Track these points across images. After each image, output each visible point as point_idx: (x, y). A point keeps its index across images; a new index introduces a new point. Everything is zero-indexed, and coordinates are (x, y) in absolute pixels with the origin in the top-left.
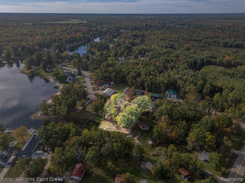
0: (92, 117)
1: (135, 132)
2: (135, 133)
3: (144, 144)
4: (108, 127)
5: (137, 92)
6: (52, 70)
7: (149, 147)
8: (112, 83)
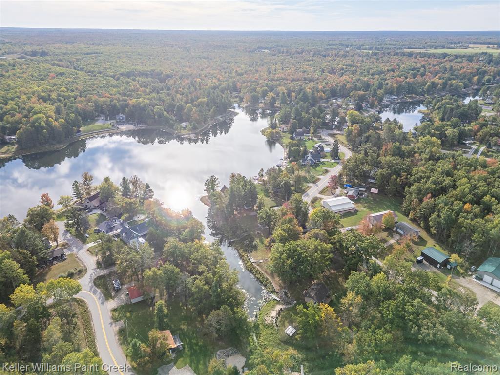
0: (258, 233)
1: (289, 295)
2: (287, 298)
3: (277, 325)
4: (261, 261)
5: (401, 229)
6: (302, 137)
7: (279, 336)
8: (374, 191)
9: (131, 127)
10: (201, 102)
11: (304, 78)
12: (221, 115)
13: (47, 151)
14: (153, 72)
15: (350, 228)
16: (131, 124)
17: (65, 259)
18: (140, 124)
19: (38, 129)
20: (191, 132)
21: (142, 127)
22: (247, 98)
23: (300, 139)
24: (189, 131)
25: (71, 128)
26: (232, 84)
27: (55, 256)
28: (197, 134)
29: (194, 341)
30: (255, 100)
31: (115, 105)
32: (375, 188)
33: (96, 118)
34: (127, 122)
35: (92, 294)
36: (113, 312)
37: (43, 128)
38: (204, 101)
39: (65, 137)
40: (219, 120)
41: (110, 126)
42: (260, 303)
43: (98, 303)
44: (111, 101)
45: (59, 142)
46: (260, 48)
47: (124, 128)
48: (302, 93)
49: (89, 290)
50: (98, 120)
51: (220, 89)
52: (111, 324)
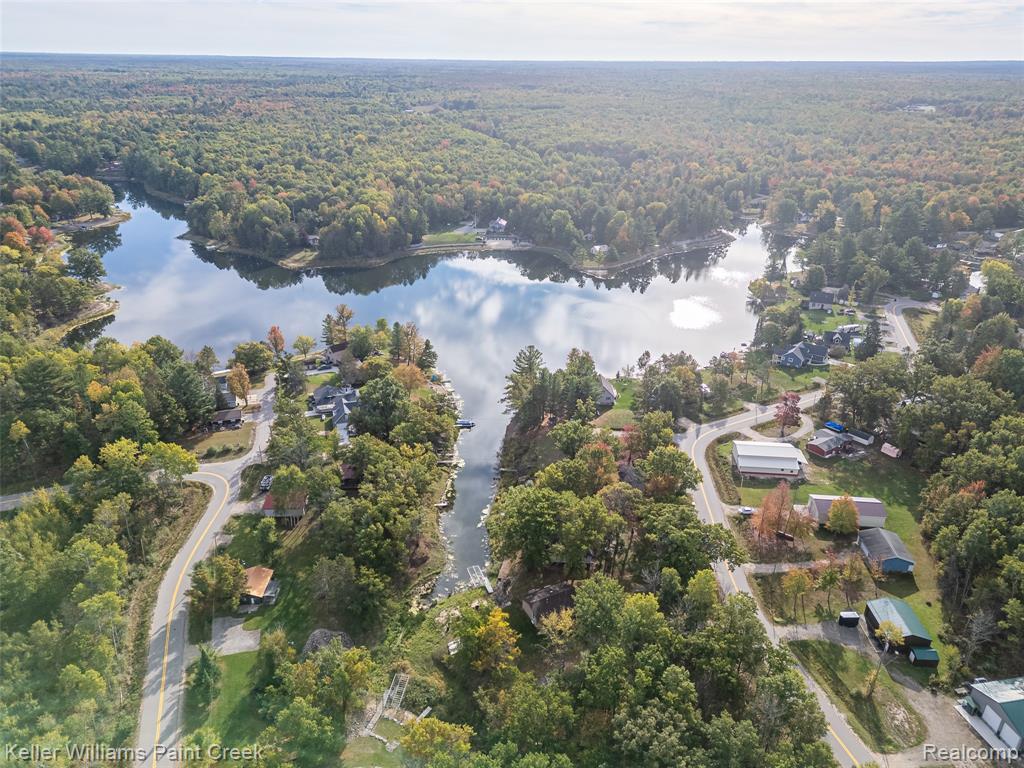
1: (510, 589)
2: (502, 593)
5: (868, 544)
6: (826, 306)
7: (435, 649)
8: (889, 449)
9: (507, 244)
10: (652, 208)
11: (955, 176)
12: (692, 238)
13: (354, 266)
14: (619, 145)
15: (747, 508)
16: (510, 239)
17: (238, 428)
18: (525, 240)
19: (350, 228)
20: (602, 266)
21: (526, 245)
22: (772, 209)
23: (822, 309)
24: (599, 261)
25: (403, 233)
26: (760, 179)
27: (227, 418)
28: (611, 271)
29: (297, 600)
30: (786, 215)
31: (497, 202)
32: (893, 444)
33: (462, 223)
34: (506, 233)
35: (228, 486)
36: (232, 519)
37: (357, 228)
38: (662, 207)
39: (391, 248)
40: (681, 249)
41: (473, 240)
42: (459, 586)
43: (227, 497)
44: (495, 194)
45: (379, 255)
46: (915, 102)
47: (493, 244)
48: (903, 209)
49: (229, 478)
50: (464, 225)
51: (726, 186)
52: (216, 534)
